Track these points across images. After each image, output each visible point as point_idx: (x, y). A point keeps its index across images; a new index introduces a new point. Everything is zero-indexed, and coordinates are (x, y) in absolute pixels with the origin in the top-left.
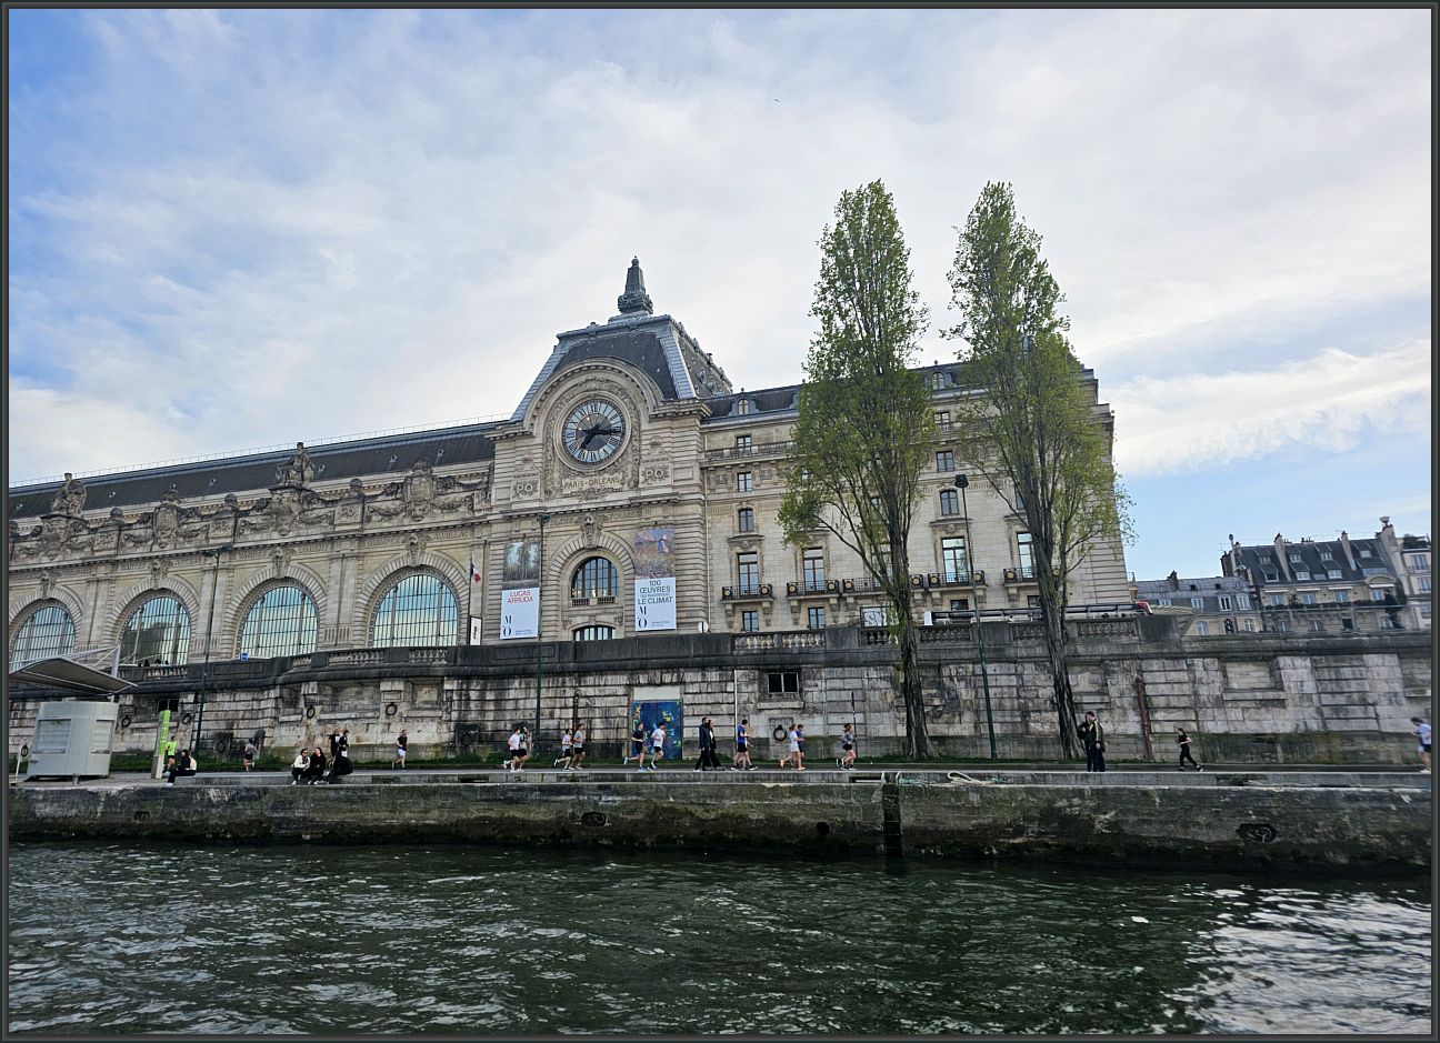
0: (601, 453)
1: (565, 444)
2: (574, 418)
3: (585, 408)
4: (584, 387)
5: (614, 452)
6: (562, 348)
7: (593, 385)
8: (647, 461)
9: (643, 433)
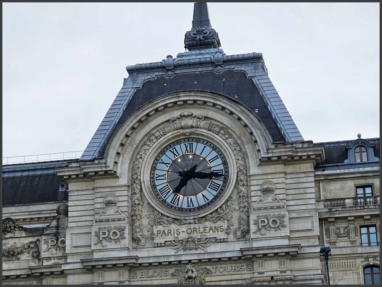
0: (199, 199)
1: (154, 186)
2: (164, 158)
3: (177, 147)
4: (178, 124)
5: (216, 198)
6: (134, 81)
7: (189, 122)
8: (259, 209)
9: (252, 178)
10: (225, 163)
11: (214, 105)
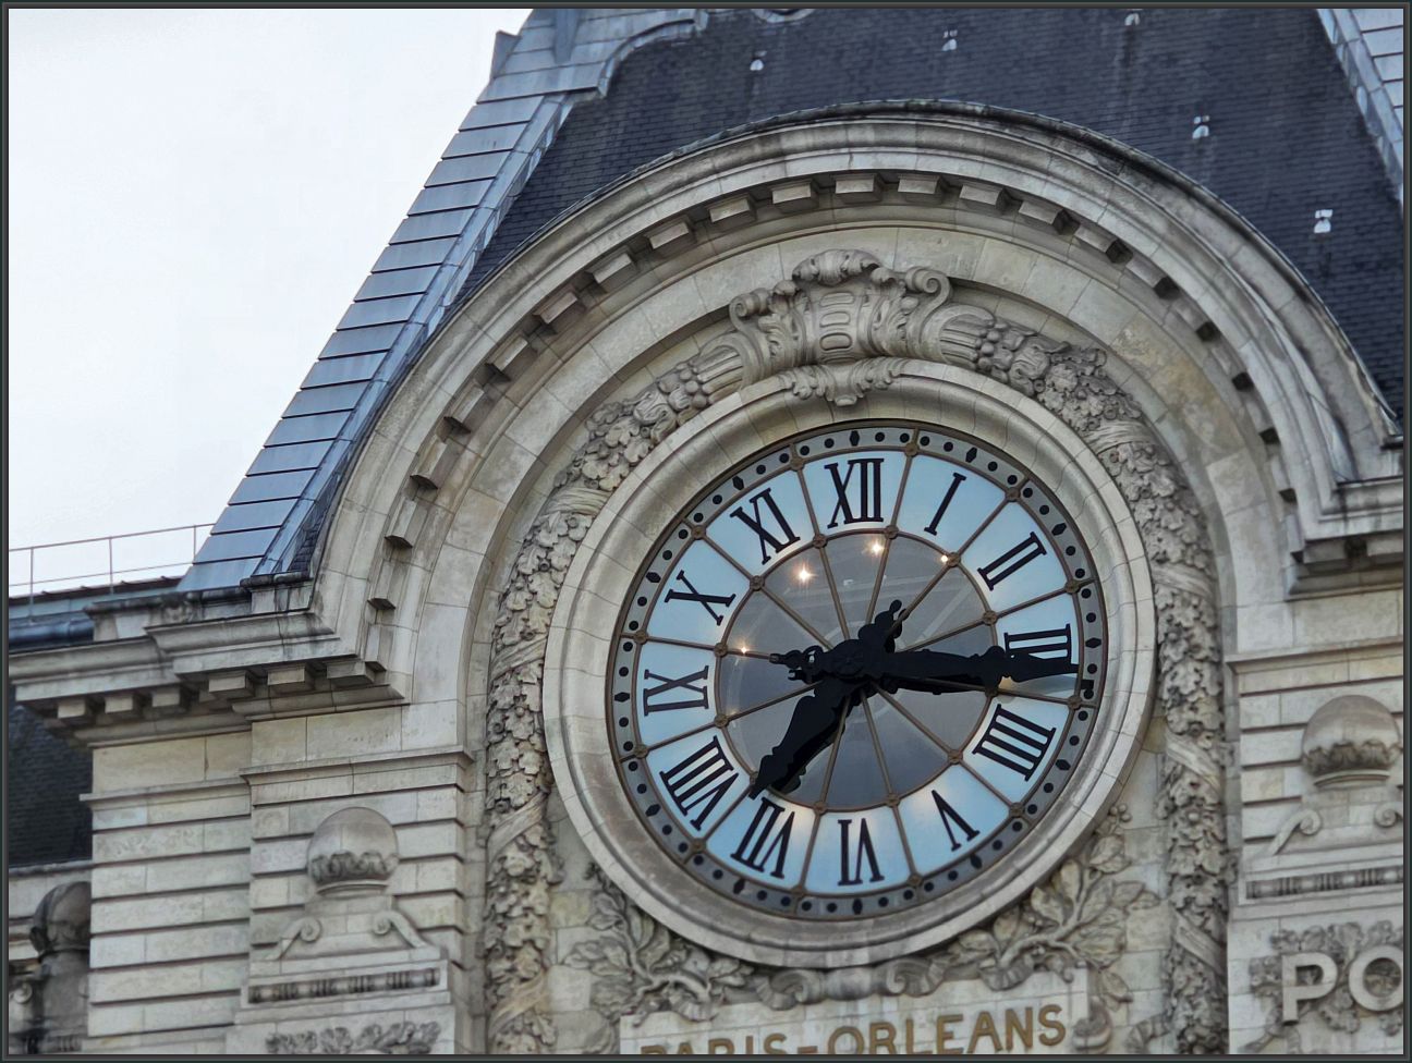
2: (700, 566)
3: (784, 488)
4: (782, 334)
5: (1023, 818)
8: (1288, 889)
9: (1250, 682)
10: (1083, 585)
11: (1009, 200)
